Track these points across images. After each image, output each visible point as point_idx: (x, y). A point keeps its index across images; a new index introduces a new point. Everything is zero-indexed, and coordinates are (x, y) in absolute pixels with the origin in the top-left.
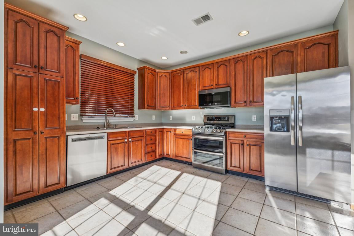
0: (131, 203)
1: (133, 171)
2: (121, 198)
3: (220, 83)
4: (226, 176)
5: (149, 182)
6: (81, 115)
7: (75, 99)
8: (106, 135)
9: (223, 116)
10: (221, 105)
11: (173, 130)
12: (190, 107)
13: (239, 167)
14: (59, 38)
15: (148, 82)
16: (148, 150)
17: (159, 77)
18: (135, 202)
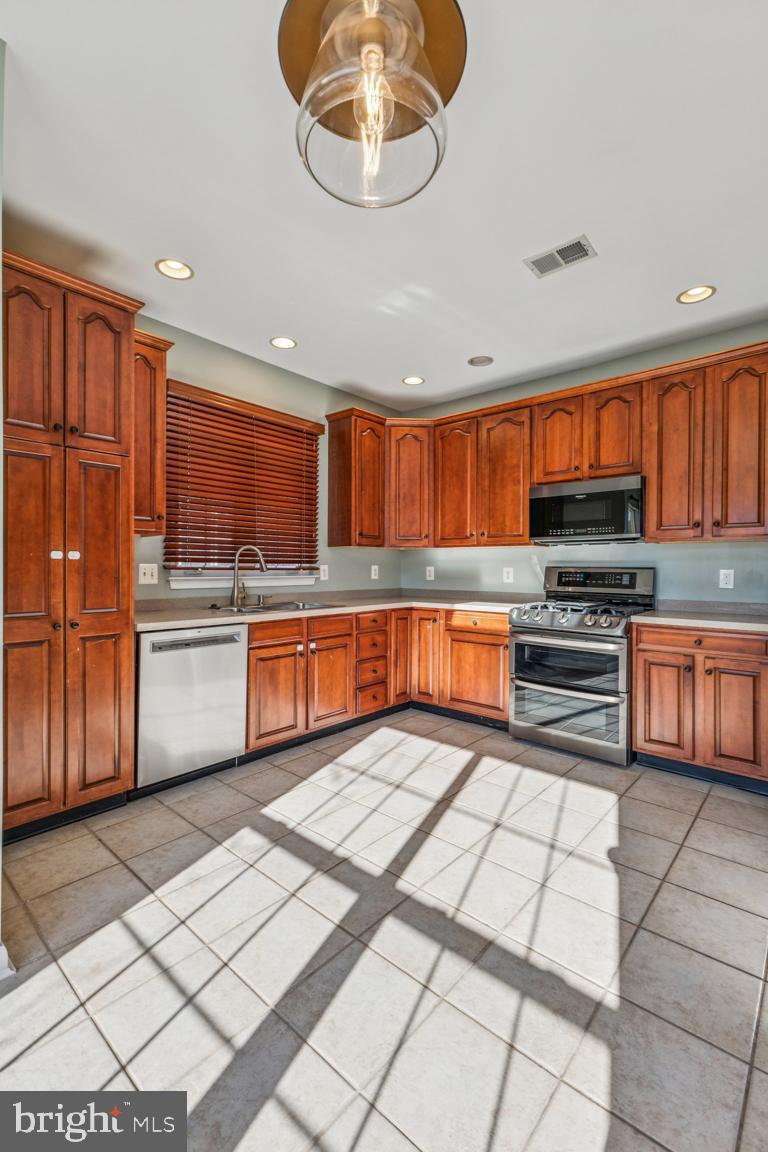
0: (336, 848)
1: (322, 744)
2: (301, 830)
3: (604, 461)
4: (628, 772)
5: (377, 785)
6: (165, 567)
7: (153, 520)
8: (243, 631)
9: (612, 571)
10: (606, 533)
11: (443, 614)
12: (497, 538)
13: (678, 746)
14: (117, 334)
15: (360, 459)
16: (363, 677)
17: (393, 443)
18: (346, 844)
